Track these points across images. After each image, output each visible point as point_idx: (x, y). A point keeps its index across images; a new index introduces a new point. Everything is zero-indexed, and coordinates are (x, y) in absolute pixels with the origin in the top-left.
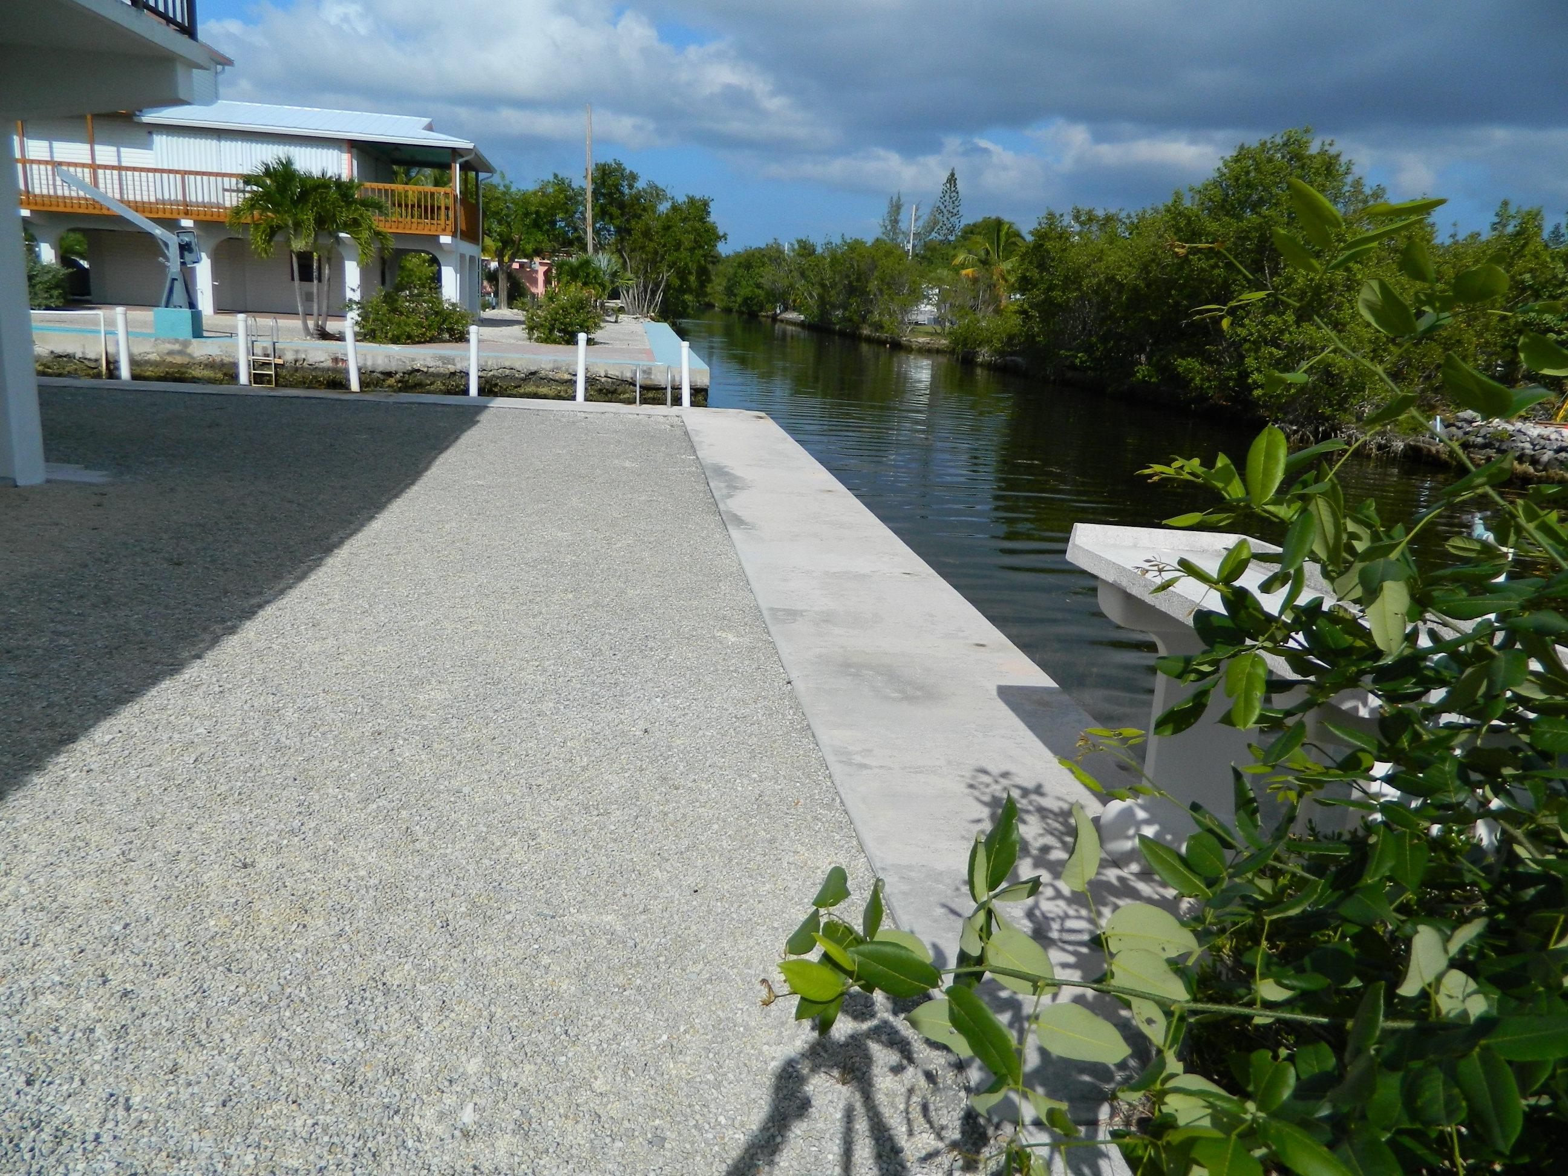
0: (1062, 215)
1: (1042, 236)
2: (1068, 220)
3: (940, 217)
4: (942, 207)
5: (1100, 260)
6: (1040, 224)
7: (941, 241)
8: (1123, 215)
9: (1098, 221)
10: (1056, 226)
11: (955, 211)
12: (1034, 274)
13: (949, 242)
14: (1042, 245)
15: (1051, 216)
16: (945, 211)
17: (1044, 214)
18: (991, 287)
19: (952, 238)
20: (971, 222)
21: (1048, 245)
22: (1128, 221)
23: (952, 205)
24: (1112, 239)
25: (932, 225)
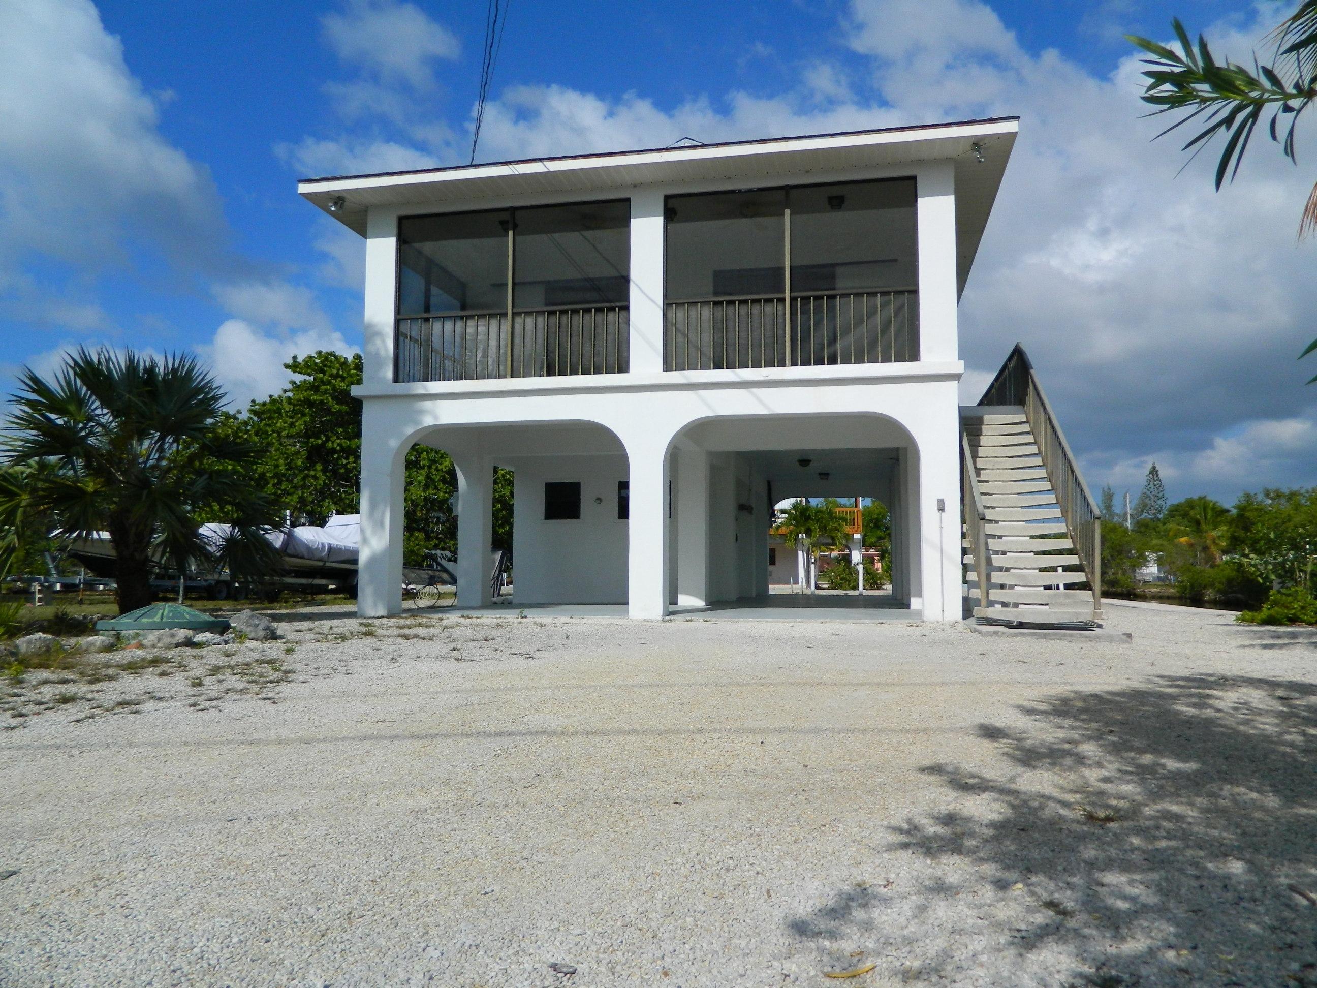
0: (1255, 494)
1: (1242, 509)
2: (1260, 497)
3: (1147, 501)
4: (1148, 493)
5: (1289, 521)
6: (1239, 501)
7: (1152, 519)
8: (1303, 491)
9: (1285, 496)
10: (1253, 502)
11: (1160, 495)
12: (1241, 533)
13: (1159, 519)
14: (1243, 515)
15: (1248, 497)
16: (1151, 495)
17: (1241, 494)
18: (1205, 549)
19: (1161, 516)
20: (1175, 502)
21: (1248, 514)
22: (1307, 495)
23: (1157, 491)
24: (1297, 507)
25: (1143, 507)
